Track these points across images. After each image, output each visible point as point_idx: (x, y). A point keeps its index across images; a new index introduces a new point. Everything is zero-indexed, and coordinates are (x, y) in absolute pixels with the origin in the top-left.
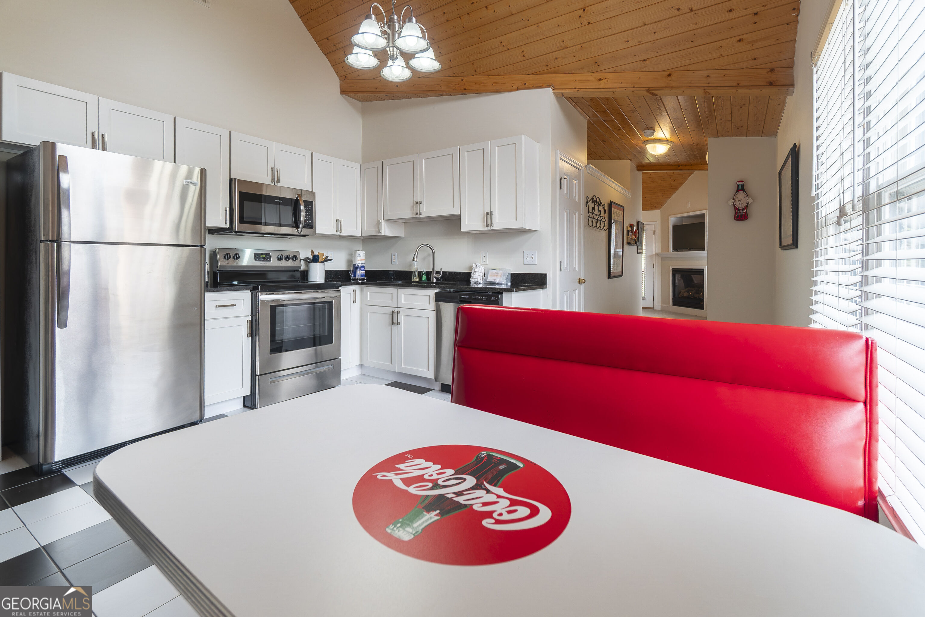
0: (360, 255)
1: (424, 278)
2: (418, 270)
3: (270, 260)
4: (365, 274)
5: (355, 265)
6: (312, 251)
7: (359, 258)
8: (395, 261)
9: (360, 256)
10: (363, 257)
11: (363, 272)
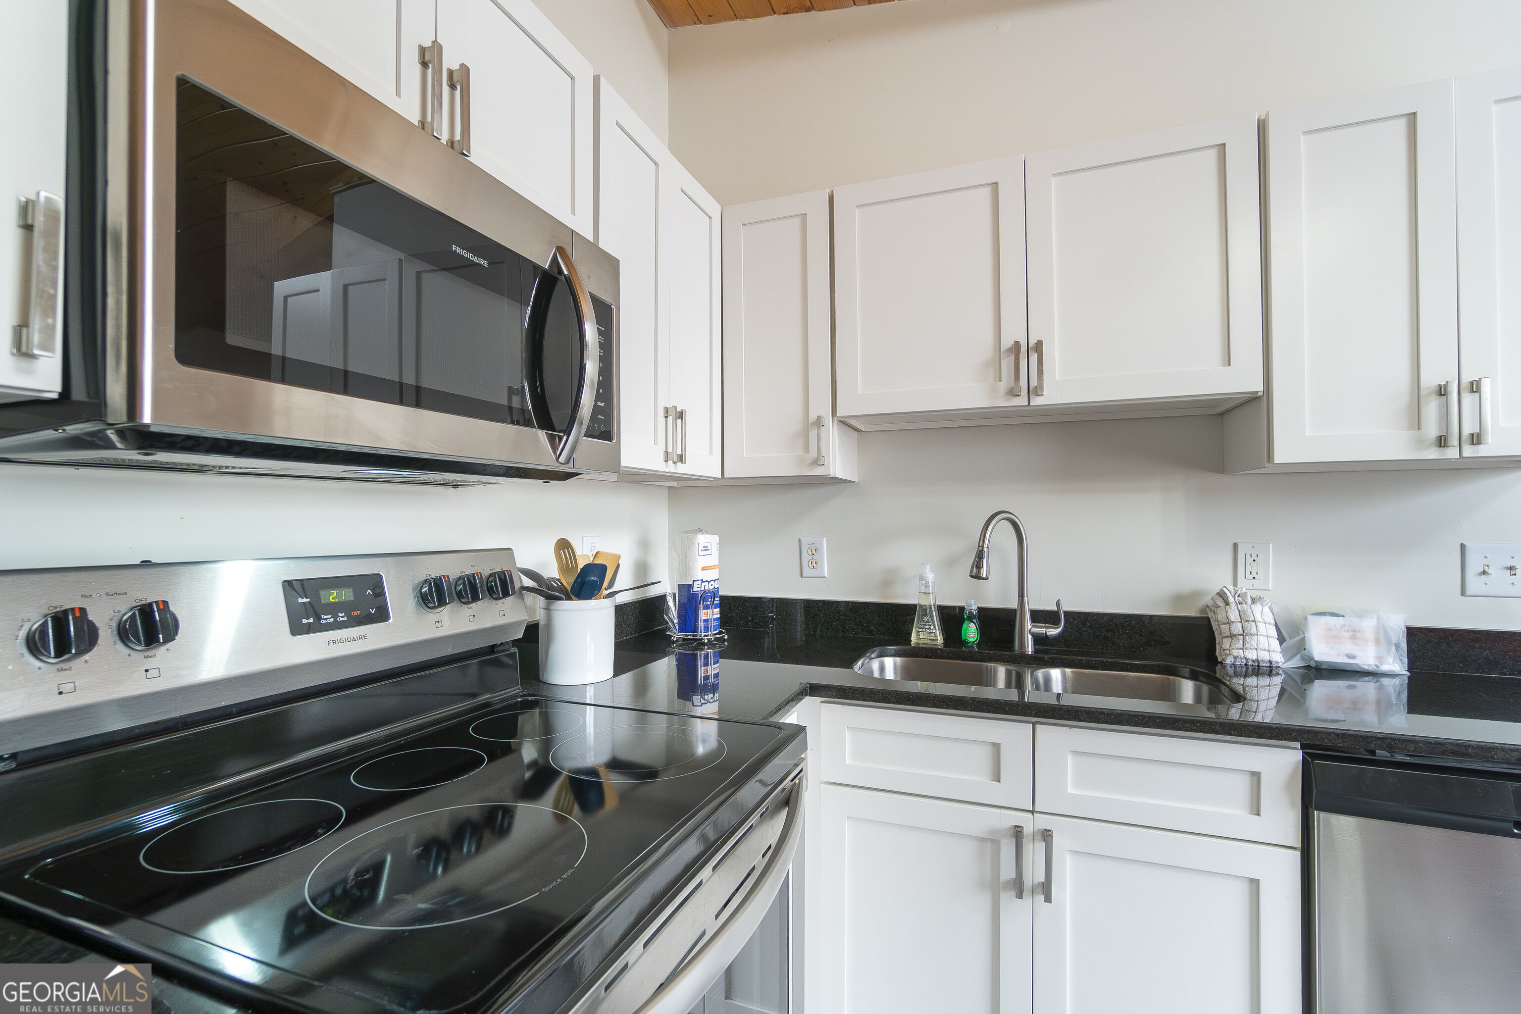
0: (706, 549)
1: (971, 632)
2: (938, 603)
3: (382, 615)
4: (721, 618)
5: (690, 587)
6: (564, 546)
7: (702, 561)
8: (814, 564)
9: (707, 552)
10: (713, 559)
11: (716, 613)
